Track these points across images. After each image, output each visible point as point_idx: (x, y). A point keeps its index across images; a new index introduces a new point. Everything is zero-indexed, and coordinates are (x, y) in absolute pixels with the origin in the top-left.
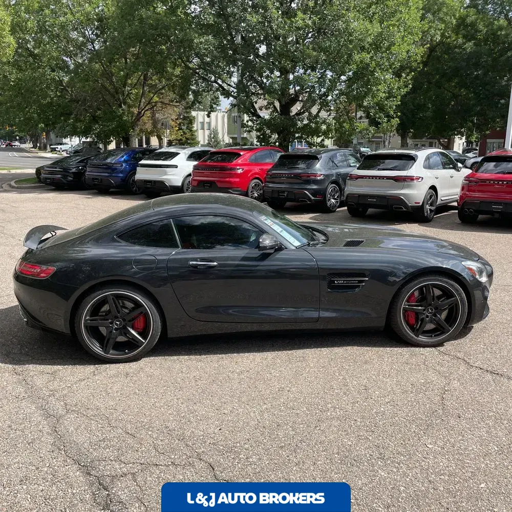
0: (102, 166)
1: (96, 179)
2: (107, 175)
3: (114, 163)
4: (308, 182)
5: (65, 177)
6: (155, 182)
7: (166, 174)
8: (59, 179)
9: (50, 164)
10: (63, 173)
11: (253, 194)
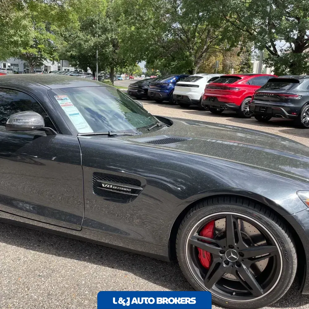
0: (157, 84)
1: (153, 93)
2: (159, 91)
3: (164, 83)
4: (286, 101)
5: (139, 91)
6: (183, 96)
7: (190, 91)
8: (136, 93)
9: (134, 83)
10: (138, 89)
11: (246, 109)
